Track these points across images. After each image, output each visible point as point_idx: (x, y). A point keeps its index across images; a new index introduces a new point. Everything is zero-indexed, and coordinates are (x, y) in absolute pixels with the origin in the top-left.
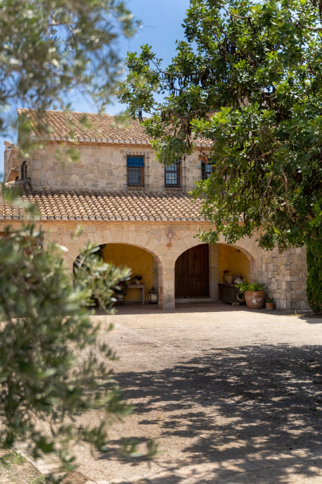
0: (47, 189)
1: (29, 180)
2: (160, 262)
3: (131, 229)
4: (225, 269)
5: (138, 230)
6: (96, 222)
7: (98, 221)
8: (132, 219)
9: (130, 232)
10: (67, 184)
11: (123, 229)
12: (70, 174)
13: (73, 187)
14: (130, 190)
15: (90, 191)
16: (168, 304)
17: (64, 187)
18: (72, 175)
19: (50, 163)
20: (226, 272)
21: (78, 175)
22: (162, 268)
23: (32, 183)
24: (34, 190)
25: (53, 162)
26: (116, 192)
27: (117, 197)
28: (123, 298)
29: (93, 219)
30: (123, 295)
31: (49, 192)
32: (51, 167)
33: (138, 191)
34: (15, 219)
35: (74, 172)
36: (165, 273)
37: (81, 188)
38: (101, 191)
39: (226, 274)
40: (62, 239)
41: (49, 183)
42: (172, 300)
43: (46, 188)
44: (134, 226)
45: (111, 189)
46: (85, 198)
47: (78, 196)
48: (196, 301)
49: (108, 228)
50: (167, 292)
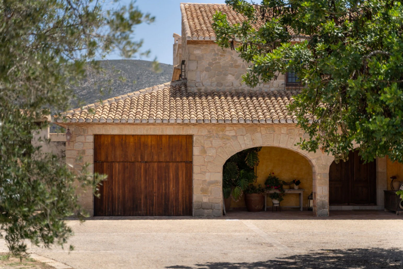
0: (202, 91)
1: (185, 80)
2: (314, 166)
3: (282, 132)
4: (394, 174)
5: (290, 133)
6: (245, 125)
7: (248, 124)
8: (283, 122)
9: (282, 135)
10: (222, 84)
11: (274, 131)
12: (226, 75)
13: (228, 88)
14: (288, 89)
15: (246, 92)
16: (321, 211)
17: (219, 88)
18: (227, 75)
19: (205, 63)
20: (394, 178)
21: (233, 75)
22: (315, 172)
23: (188, 84)
24: (189, 91)
25: (208, 62)
26: (273, 92)
27: (273, 98)
28: (279, 204)
29: (242, 122)
30: (278, 200)
31: (203, 94)
32: (206, 68)
33: (297, 90)
34: (165, 122)
35: (229, 72)
36: (319, 177)
37: (237, 88)
38: (257, 92)
39: (394, 180)
40: (211, 142)
41: (203, 84)
42: (326, 207)
43: (201, 89)
44: (285, 128)
45: (268, 89)
46: (238, 99)
47: (232, 97)
48: (361, 209)
49: (259, 131)
50: (321, 197)
